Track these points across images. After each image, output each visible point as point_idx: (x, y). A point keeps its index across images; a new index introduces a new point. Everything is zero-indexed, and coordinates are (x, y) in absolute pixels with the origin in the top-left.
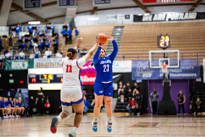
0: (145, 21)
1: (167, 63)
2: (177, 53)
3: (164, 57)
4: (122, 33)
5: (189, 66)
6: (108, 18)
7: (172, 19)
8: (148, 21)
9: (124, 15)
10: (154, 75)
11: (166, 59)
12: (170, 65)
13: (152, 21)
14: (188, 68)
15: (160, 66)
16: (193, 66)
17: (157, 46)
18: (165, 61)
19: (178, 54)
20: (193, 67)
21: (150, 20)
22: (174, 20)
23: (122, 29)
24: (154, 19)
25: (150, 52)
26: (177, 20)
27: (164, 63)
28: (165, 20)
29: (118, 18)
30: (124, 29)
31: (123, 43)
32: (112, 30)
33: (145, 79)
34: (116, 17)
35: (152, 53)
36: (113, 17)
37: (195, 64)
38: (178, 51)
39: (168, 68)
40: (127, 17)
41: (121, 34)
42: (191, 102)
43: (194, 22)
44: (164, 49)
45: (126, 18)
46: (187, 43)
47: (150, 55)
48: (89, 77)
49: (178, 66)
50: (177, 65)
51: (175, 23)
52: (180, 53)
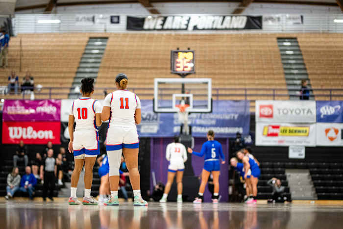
0: (149, 30)
1: (187, 103)
2: (206, 83)
3: (183, 92)
4: (103, 49)
5: (228, 113)
6: (77, 20)
7: (199, 27)
8: (154, 29)
9: (108, 16)
10: (162, 128)
11: (185, 95)
12: (194, 107)
13: (162, 29)
14: (227, 117)
15: (175, 109)
16: (236, 113)
17: (169, 71)
18: (183, 98)
19: (210, 87)
20: (236, 116)
21: (159, 27)
22: (204, 29)
23: (104, 43)
24: (165, 27)
25: (157, 80)
26: (208, 29)
27: (183, 103)
28: (186, 29)
29: (97, 21)
30: (109, 43)
31: (105, 67)
32: (85, 44)
33: (146, 136)
34: (93, 19)
35: (160, 83)
36: (88, 19)
37: (241, 110)
38: (209, 80)
39: (190, 113)
40: (115, 20)
41: (102, 52)
42: (232, 181)
43: (241, 35)
44: (183, 75)
45: (112, 22)
46: (227, 71)
47: (156, 86)
48: (37, 129)
49: (209, 110)
50: (206, 106)
51: (206, 35)
52: (213, 84)
